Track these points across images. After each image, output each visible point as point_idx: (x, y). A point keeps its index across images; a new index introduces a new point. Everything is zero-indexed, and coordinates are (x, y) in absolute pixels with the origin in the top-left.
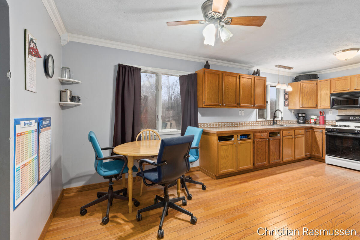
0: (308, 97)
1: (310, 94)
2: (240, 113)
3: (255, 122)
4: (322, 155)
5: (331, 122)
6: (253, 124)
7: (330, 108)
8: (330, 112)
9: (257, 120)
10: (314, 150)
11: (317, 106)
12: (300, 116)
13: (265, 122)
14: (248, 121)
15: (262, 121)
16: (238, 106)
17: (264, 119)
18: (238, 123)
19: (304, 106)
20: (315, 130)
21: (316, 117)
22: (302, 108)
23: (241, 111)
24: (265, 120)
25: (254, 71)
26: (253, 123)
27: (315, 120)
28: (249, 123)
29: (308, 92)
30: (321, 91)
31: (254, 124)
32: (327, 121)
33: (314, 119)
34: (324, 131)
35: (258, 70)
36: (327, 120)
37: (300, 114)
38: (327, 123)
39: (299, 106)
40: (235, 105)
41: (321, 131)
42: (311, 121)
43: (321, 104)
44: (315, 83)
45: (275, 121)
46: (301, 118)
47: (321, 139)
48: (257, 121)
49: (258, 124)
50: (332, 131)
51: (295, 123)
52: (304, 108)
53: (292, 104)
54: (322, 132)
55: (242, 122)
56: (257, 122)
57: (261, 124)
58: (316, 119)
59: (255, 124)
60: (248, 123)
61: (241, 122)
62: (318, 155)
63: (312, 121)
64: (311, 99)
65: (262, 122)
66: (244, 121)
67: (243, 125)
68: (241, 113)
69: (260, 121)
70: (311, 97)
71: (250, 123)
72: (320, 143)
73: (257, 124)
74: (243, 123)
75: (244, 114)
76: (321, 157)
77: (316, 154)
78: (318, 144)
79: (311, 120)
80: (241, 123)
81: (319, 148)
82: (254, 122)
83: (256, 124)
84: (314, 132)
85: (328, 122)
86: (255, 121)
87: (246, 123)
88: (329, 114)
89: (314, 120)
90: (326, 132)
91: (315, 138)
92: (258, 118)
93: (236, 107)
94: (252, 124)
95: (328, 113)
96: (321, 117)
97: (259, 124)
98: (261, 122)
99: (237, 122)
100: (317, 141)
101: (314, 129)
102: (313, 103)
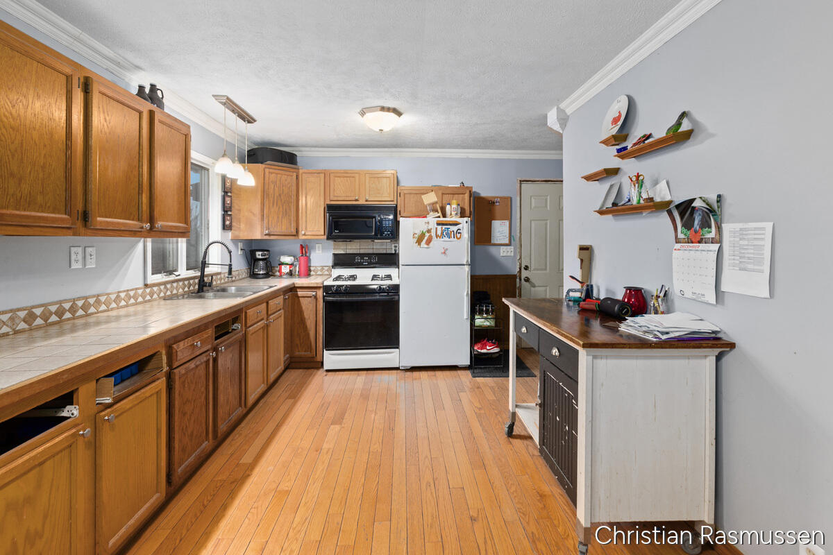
0: (281, 209)
1: (284, 203)
2: (73, 257)
3: (140, 292)
4: (315, 353)
5: (319, 268)
6: (132, 301)
7: (325, 237)
8: (319, 248)
9: (149, 282)
10: (297, 345)
11: (297, 232)
12: (258, 257)
13: (175, 285)
14: (113, 288)
15: (165, 283)
16: (79, 224)
17: (170, 273)
18: (67, 306)
19: (273, 230)
20: (300, 293)
21: (292, 258)
22: (267, 237)
23: (80, 250)
24: (172, 278)
25: (141, 88)
26: (132, 293)
27: (290, 267)
28: (118, 298)
29: (280, 195)
30: (306, 197)
31: (135, 297)
32: (312, 269)
33: (287, 264)
34: (320, 293)
35: (153, 87)
36: (312, 265)
37: (258, 253)
38: (312, 273)
39: (262, 233)
40: (62, 220)
41: (314, 293)
42: (283, 271)
43: (306, 228)
44: (295, 174)
45: (208, 276)
46: (261, 263)
47: (313, 313)
48: (146, 285)
49: (151, 294)
50: (338, 291)
51: (244, 276)
52: (272, 237)
53: (242, 226)
54: (315, 297)
55: (86, 298)
56: (148, 290)
57: (162, 294)
58: (292, 265)
59: (140, 299)
60: (113, 297)
61: (79, 299)
62: (306, 353)
63: (285, 269)
64: (286, 214)
65: (166, 287)
66: (95, 291)
67: (92, 310)
68: (80, 257)
69: (158, 285)
70: (288, 211)
71: (123, 295)
72: (310, 323)
73: (148, 298)
74: (92, 301)
75: (94, 261)
76: (313, 357)
77: (303, 353)
78: (306, 327)
79: (283, 267)
80: (80, 303)
81: (308, 334)
82: (137, 289)
83: (143, 296)
84: (299, 297)
85: (314, 271)
86: (141, 285)
87: (103, 299)
88: (317, 252)
89: (288, 266)
90: (324, 296)
91: (301, 312)
92: (153, 274)
93: (70, 230)
94: (130, 297)
95: (314, 248)
96: (303, 259)
97: (155, 296)
98: (162, 287)
99: (60, 302)
100: (305, 319)
101: (298, 290)
102: (291, 224)
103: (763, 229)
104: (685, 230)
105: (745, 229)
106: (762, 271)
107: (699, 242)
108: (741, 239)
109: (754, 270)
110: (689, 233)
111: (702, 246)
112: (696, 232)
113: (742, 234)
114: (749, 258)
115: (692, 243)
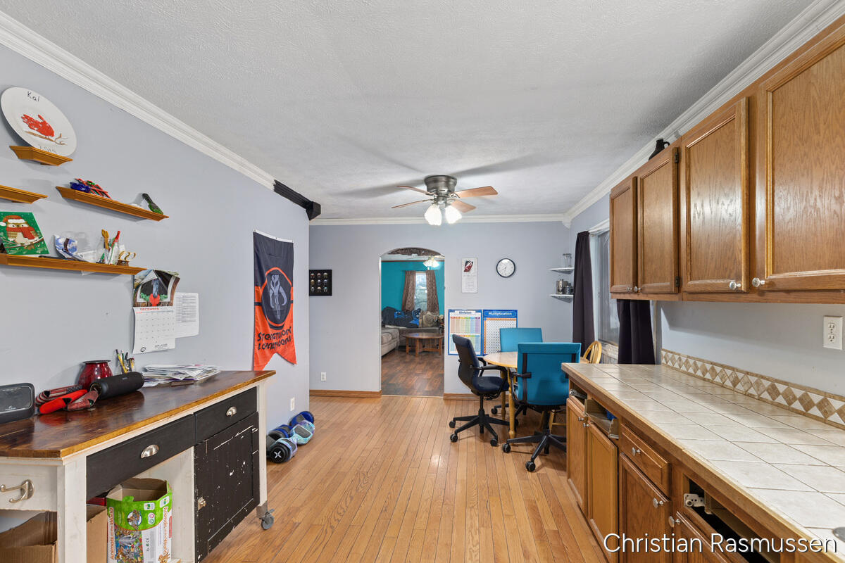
103: (194, 297)
104: (144, 296)
105: (186, 297)
106: (195, 321)
107: (157, 305)
108: (183, 303)
109: (190, 321)
110: (148, 297)
111: (160, 308)
112: (155, 297)
113: (184, 299)
114: (188, 314)
115: (151, 305)
